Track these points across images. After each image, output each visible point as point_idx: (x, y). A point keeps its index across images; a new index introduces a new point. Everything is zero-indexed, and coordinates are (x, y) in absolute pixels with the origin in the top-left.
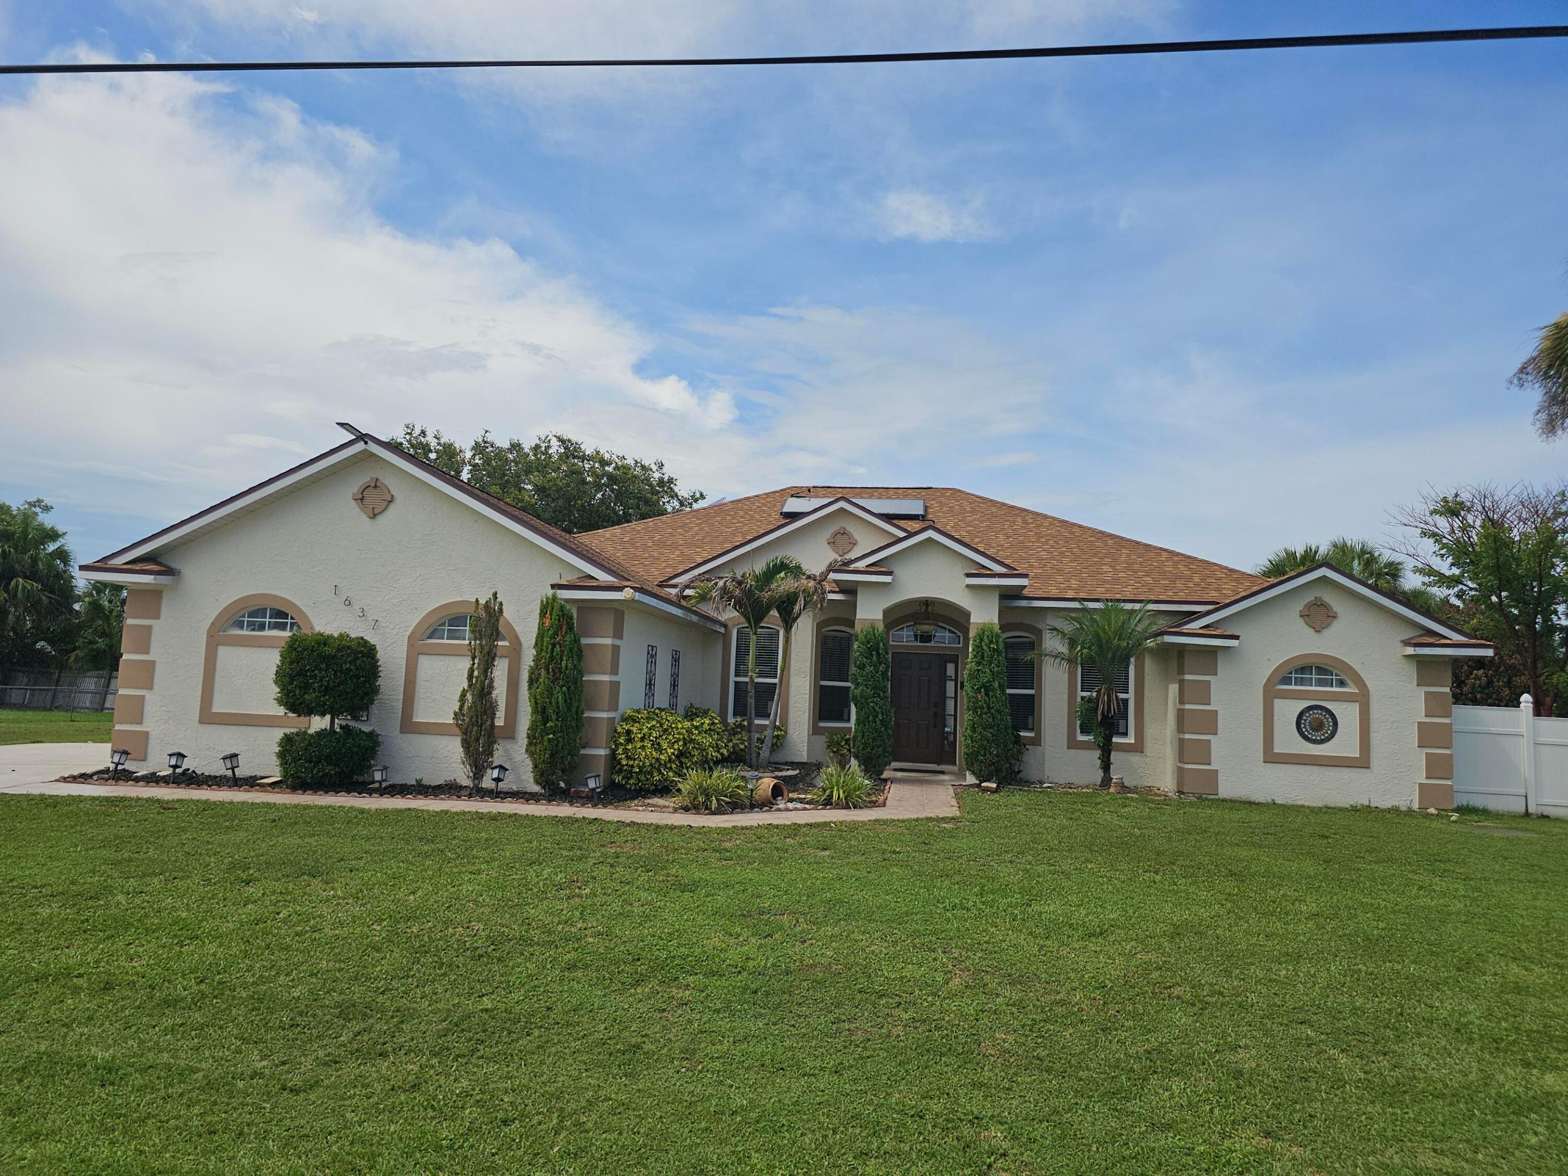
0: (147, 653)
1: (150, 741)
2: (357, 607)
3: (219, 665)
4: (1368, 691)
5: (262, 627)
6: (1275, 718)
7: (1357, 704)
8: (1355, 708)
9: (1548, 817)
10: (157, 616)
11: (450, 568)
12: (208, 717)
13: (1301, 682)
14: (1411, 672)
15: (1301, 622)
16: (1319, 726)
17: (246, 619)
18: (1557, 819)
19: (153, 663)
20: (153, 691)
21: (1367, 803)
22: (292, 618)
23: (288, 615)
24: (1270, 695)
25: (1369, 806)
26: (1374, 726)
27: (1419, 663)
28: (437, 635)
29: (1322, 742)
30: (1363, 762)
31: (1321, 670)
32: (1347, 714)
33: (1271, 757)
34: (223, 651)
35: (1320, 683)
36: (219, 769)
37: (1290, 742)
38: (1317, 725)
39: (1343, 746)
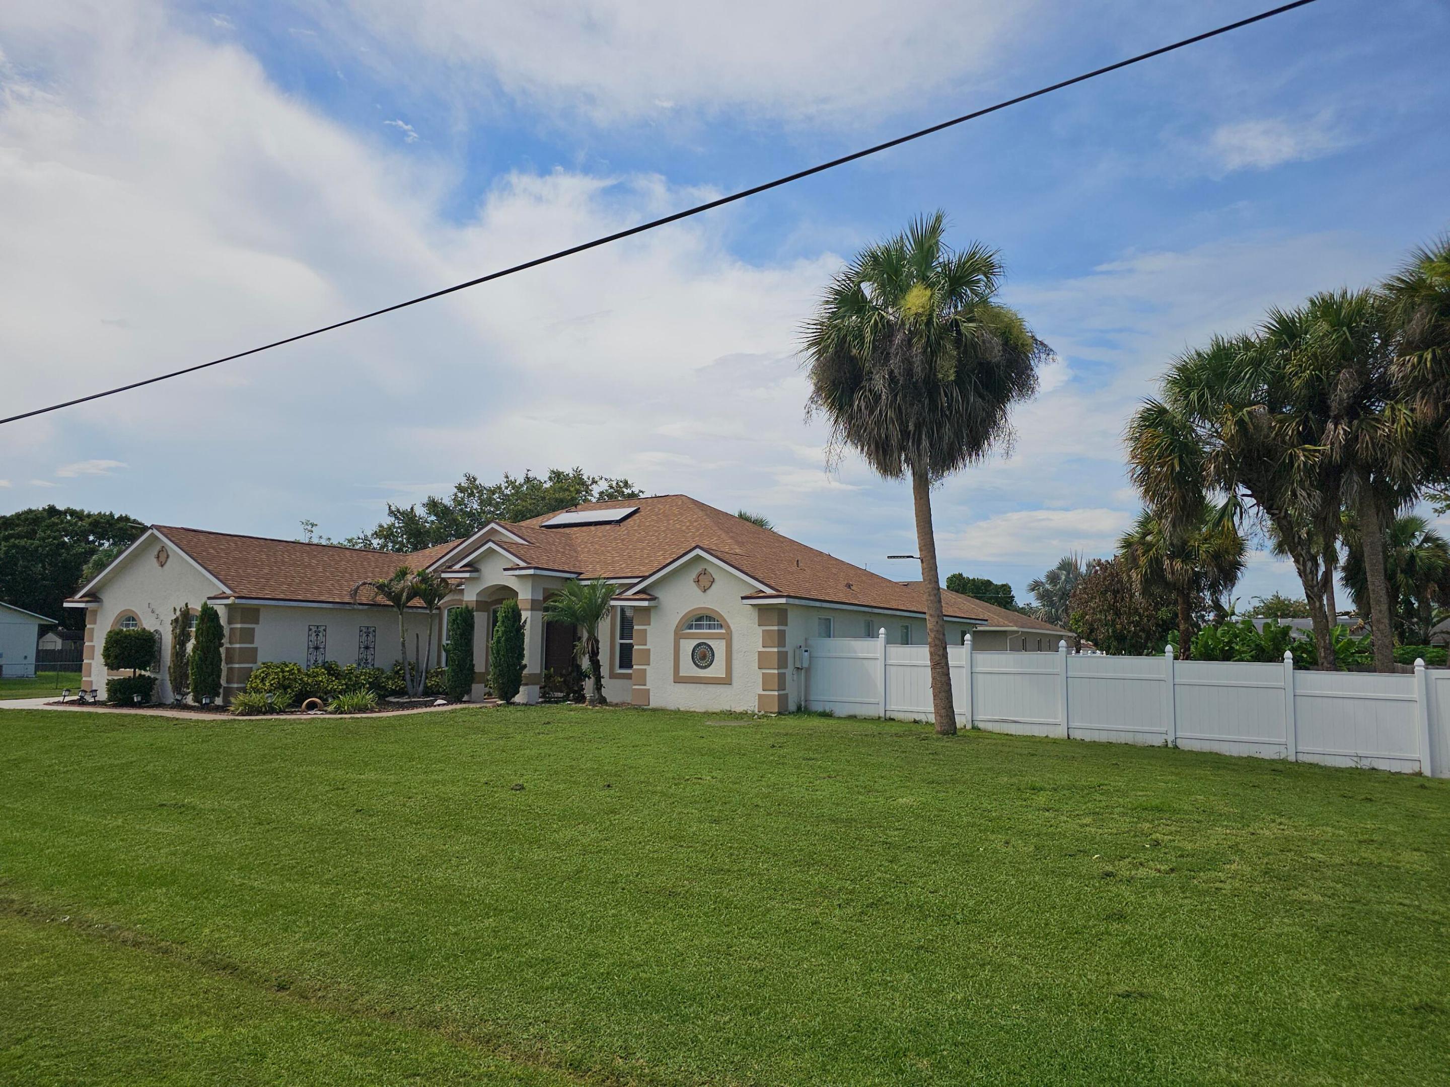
4: (731, 632)
6: (681, 652)
7: (724, 641)
8: (723, 643)
9: (893, 720)
13: (699, 627)
14: (755, 615)
15: (694, 585)
16: (704, 657)
18: (900, 721)
19: (94, 647)
20: (94, 660)
21: (729, 709)
24: (679, 636)
25: (730, 711)
26: (735, 656)
27: (759, 609)
29: (705, 667)
30: (727, 681)
31: (709, 618)
32: (719, 647)
33: (679, 680)
35: (710, 627)
37: (688, 668)
38: (703, 656)
39: (717, 670)
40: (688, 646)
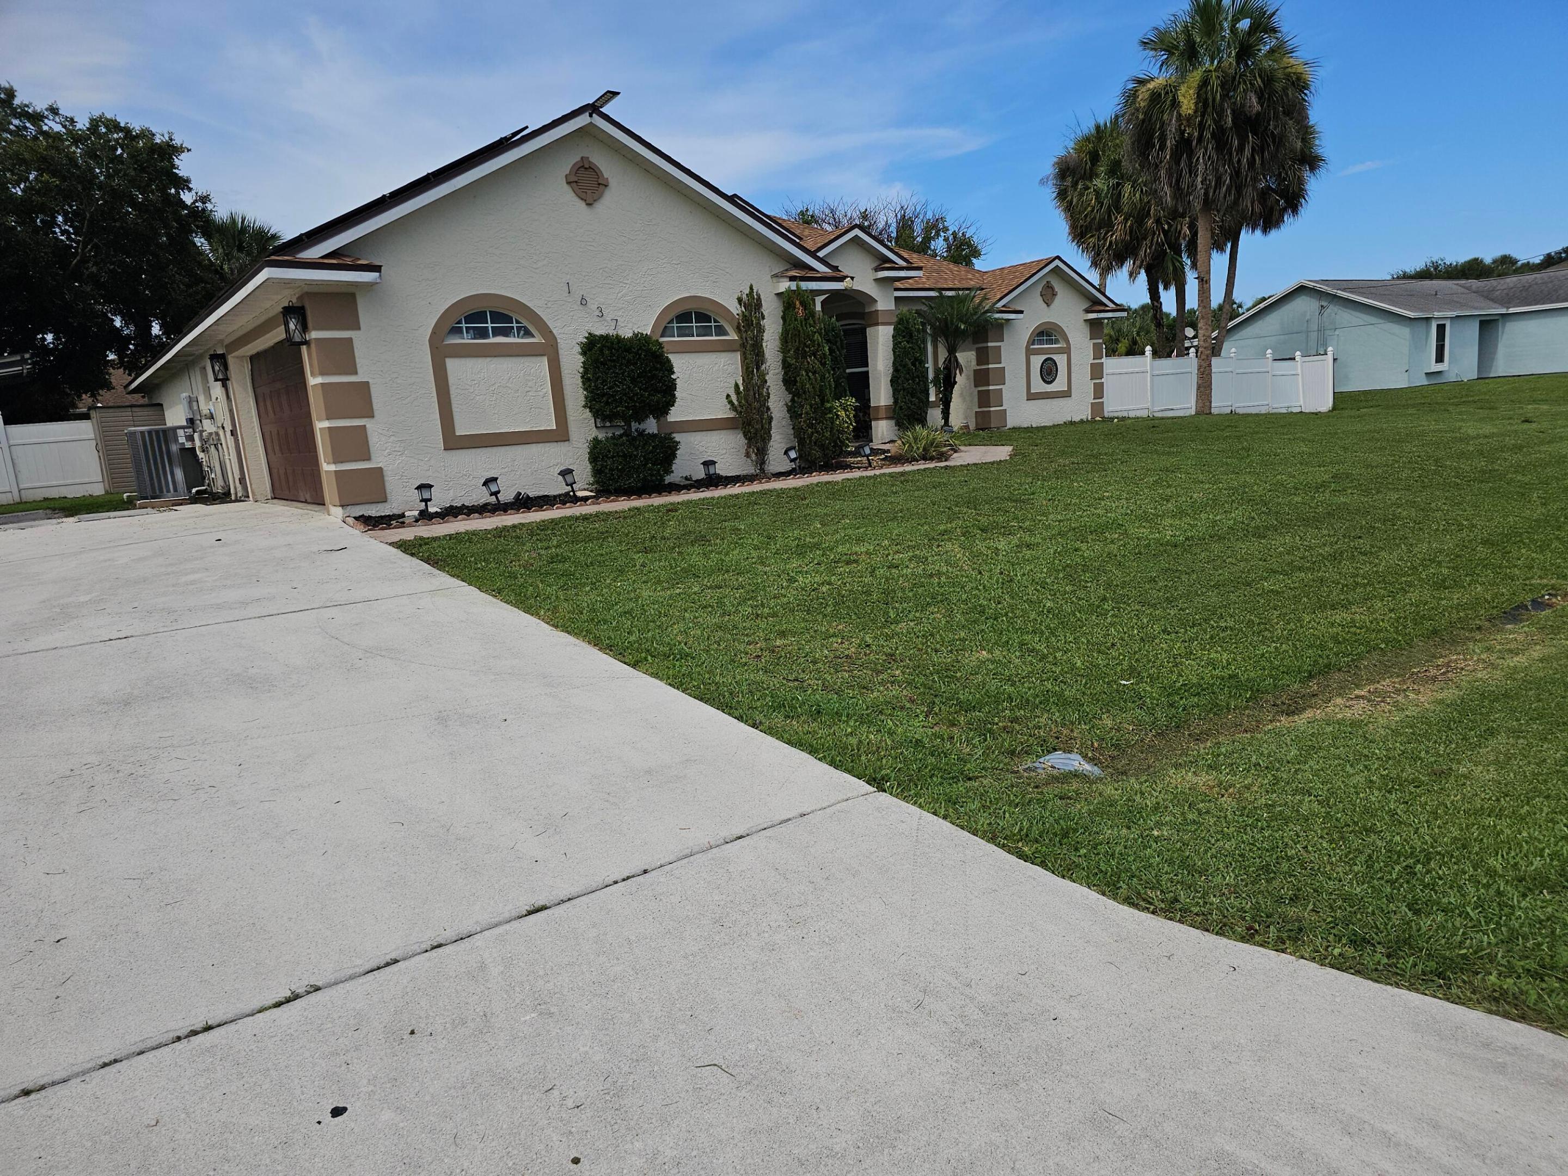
0: (355, 373)
1: (386, 478)
2: (593, 306)
3: (451, 380)
4: (1070, 345)
5: (483, 333)
6: (1032, 369)
8: (1065, 358)
10: (355, 325)
11: (674, 262)
12: (453, 442)
13: (1041, 342)
14: (1087, 330)
17: (464, 325)
19: (366, 385)
20: (375, 418)
22: (517, 322)
23: (512, 318)
24: (1029, 352)
25: (1071, 421)
26: (1073, 369)
27: (1090, 324)
28: (668, 332)
29: (1050, 382)
30: (1069, 392)
32: (1061, 360)
33: (1031, 397)
34: (452, 365)
35: (1049, 342)
36: (482, 496)
37: (1038, 386)
38: (1049, 372)
39: (1059, 385)
40: (1037, 361)
